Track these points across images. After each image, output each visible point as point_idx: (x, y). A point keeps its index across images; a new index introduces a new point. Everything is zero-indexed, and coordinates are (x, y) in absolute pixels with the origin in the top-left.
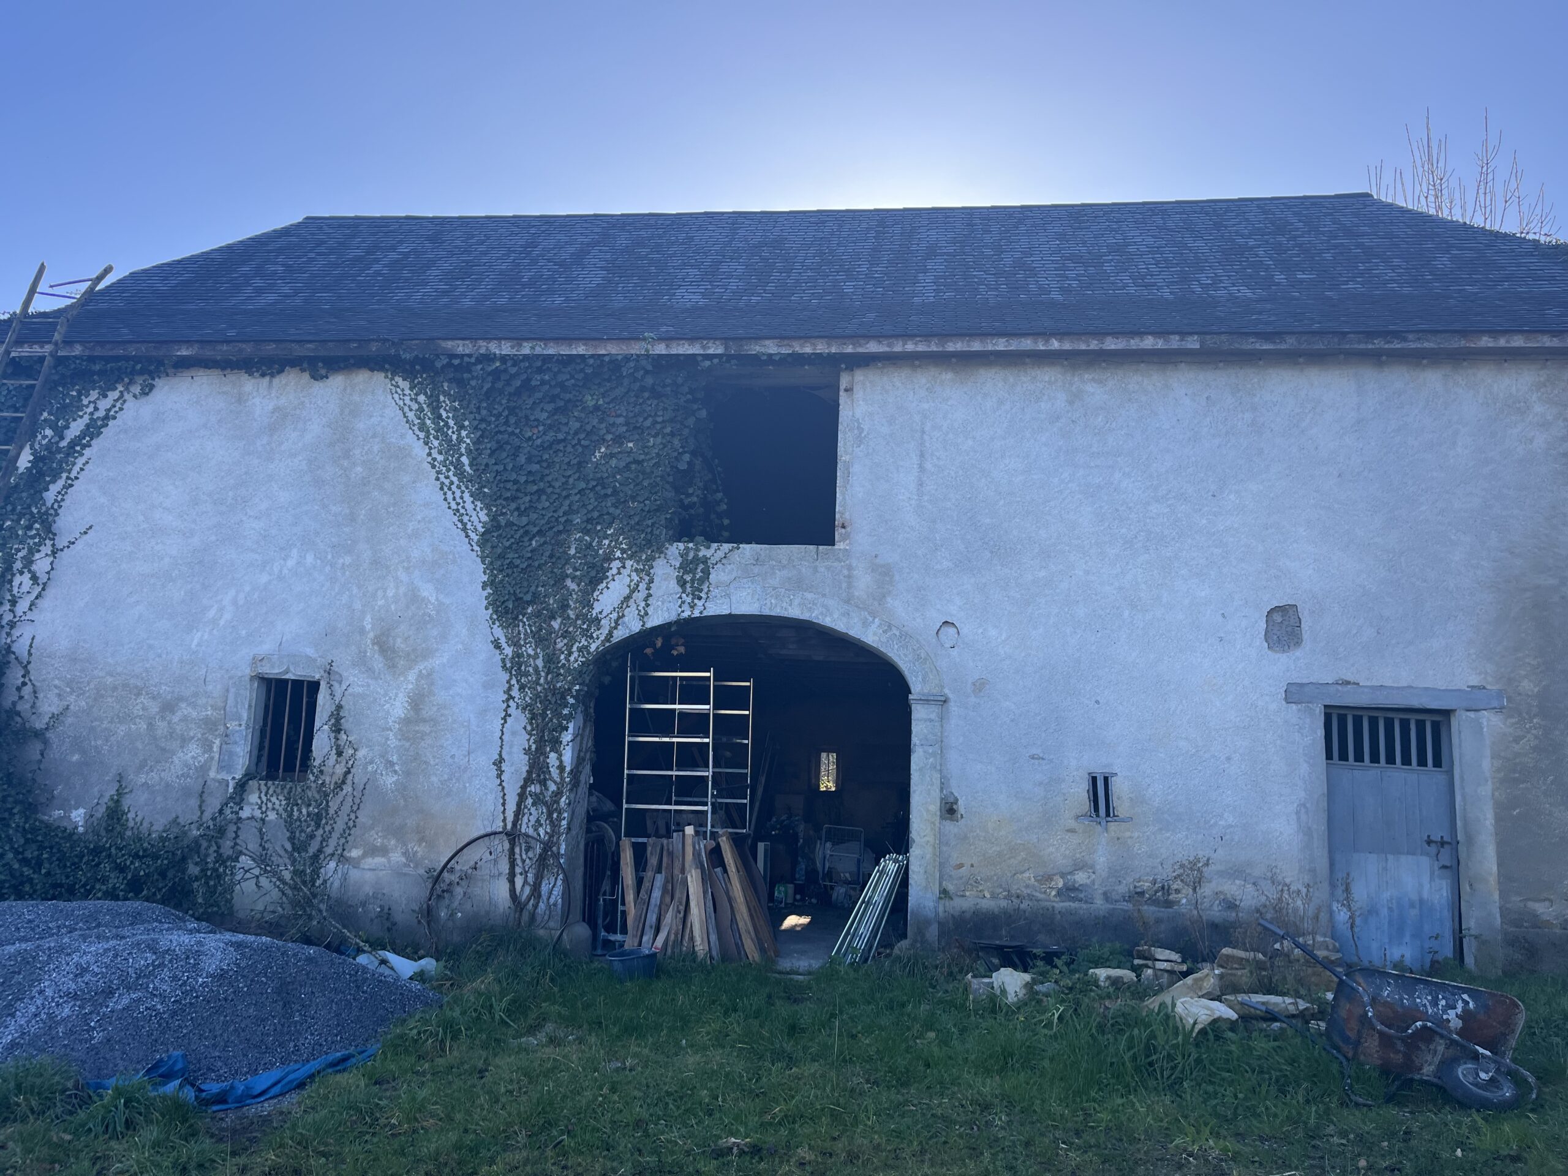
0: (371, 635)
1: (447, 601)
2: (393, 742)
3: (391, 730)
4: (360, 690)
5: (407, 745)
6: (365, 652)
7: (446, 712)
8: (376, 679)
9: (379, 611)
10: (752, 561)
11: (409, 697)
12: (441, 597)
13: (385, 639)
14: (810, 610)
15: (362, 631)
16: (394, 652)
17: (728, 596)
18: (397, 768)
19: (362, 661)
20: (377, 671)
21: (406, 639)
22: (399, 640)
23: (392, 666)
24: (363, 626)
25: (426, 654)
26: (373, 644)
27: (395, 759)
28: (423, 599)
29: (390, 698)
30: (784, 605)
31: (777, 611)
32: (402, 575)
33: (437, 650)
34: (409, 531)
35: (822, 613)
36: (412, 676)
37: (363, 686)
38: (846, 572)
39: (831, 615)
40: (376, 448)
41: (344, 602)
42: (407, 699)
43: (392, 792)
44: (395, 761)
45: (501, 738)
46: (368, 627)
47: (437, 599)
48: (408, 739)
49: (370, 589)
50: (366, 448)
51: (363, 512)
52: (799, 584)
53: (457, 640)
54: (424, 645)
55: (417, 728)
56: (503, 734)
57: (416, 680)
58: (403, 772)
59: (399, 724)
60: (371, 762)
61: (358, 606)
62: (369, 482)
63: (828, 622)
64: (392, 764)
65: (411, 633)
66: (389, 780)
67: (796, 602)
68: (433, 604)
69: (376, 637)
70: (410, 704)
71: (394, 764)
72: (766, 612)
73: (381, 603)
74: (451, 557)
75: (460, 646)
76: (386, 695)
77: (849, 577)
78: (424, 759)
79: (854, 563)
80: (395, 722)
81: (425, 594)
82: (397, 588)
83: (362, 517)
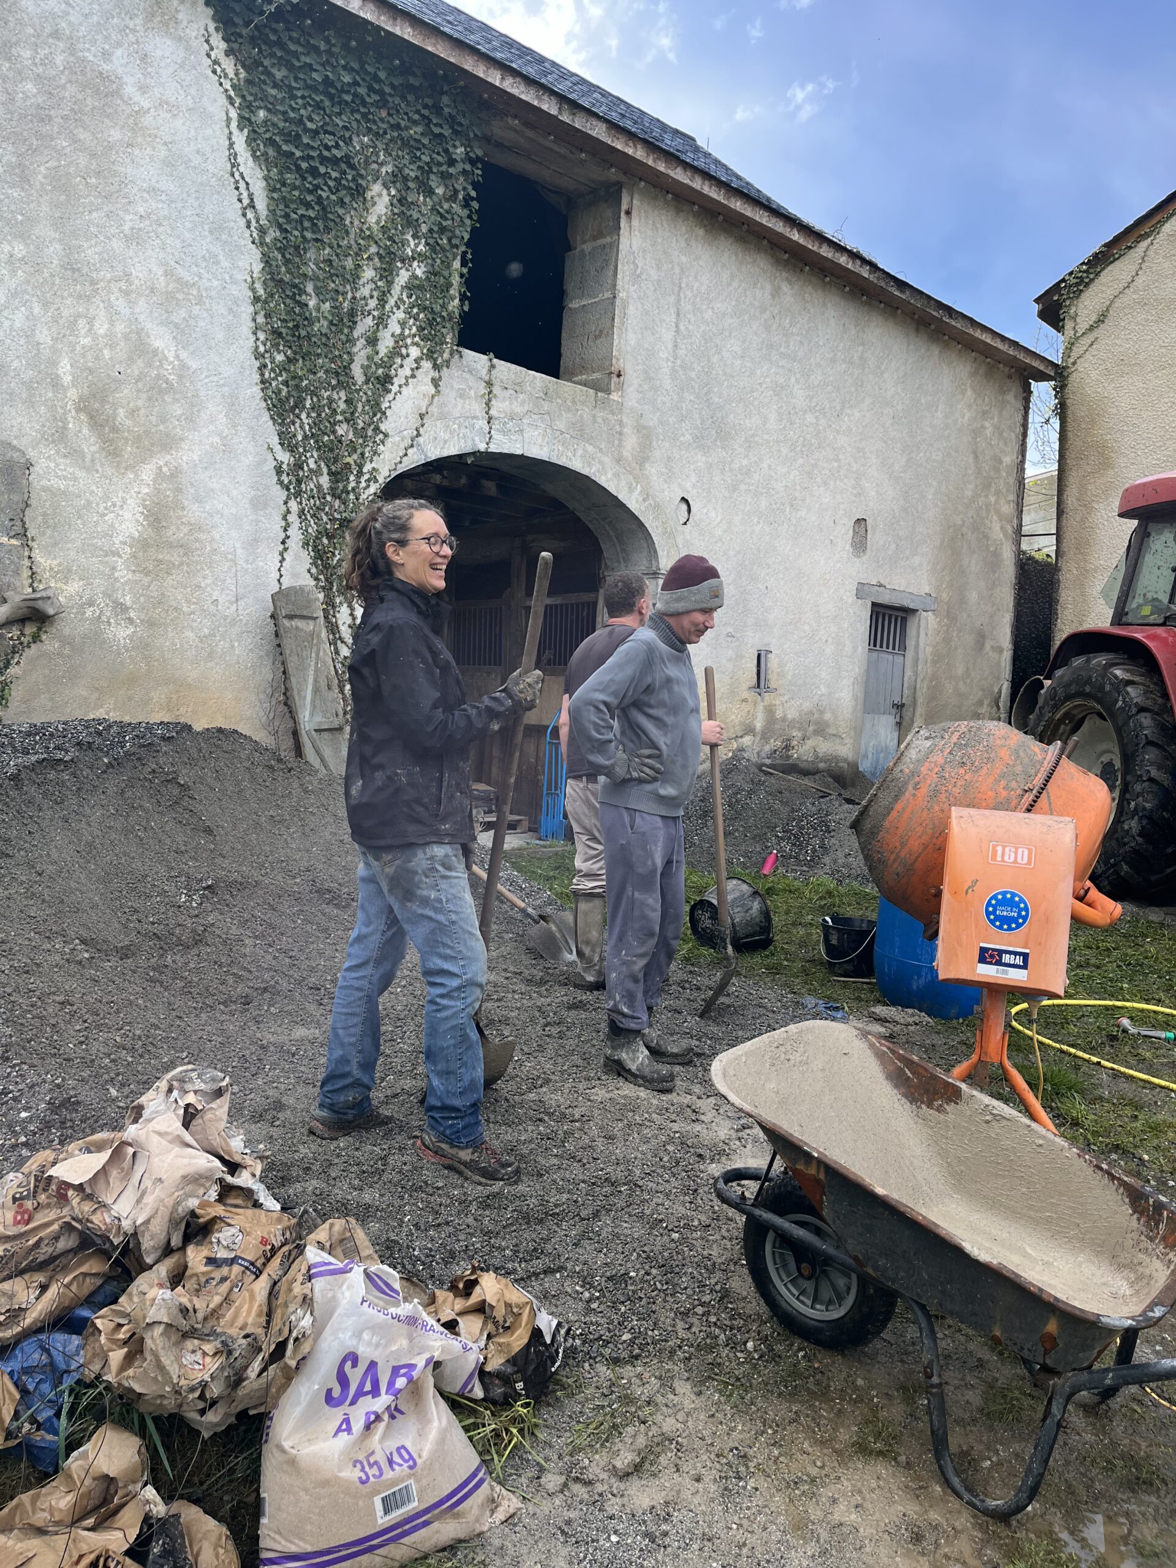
0: (72, 394)
1: (194, 364)
2: (123, 574)
3: (120, 556)
4: (62, 485)
5: (146, 580)
6: (65, 421)
7: (201, 536)
8: (88, 470)
9: (84, 356)
10: (541, 395)
11: (145, 507)
12: (183, 355)
13: (96, 406)
14: (590, 465)
15: (56, 383)
16: (115, 429)
17: (521, 431)
18: (132, 615)
19: (59, 436)
20: (88, 457)
21: (133, 413)
22: (121, 412)
23: (113, 453)
24: (58, 376)
25: (168, 443)
26: (78, 410)
27: (128, 600)
28: (155, 352)
29: (114, 505)
30: (569, 454)
31: (562, 461)
32: (120, 304)
33: (182, 439)
34: (126, 227)
35: (598, 471)
36: (147, 473)
37: (65, 478)
38: (618, 428)
39: (606, 474)
40: (59, 60)
41: (17, 325)
42: (141, 509)
43: (127, 651)
44: (128, 604)
45: (279, 581)
46: (67, 379)
47: (177, 357)
48: (147, 573)
49: (66, 313)
50: (42, 53)
51: (42, 169)
52: (581, 433)
53: (212, 428)
54: (161, 427)
55: (160, 557)
56: (281, 576)
57: (155, 481)
58: (142, 621)
59: (131, 547)
60: (91, 603)
61: (44, 336)
62: (50, 118)
63: (602, 481)
64: (122, 608)
65: (140, 403)
66: (121, 633)
67: (580, 452)
68: (171, 363)
69: (81, 398)
70: (146, 517)
71: (127, 608)
72: (554, 460)
73: (86, 341)
74: (195, 292)
75: (216, 440)
76: (106, 497)
77: (620, 433)
78: (174, 604)
79: (625, 420)
80: (125, 543)
81: (157, 344)
82: (112, 323)
83: (40, 177)
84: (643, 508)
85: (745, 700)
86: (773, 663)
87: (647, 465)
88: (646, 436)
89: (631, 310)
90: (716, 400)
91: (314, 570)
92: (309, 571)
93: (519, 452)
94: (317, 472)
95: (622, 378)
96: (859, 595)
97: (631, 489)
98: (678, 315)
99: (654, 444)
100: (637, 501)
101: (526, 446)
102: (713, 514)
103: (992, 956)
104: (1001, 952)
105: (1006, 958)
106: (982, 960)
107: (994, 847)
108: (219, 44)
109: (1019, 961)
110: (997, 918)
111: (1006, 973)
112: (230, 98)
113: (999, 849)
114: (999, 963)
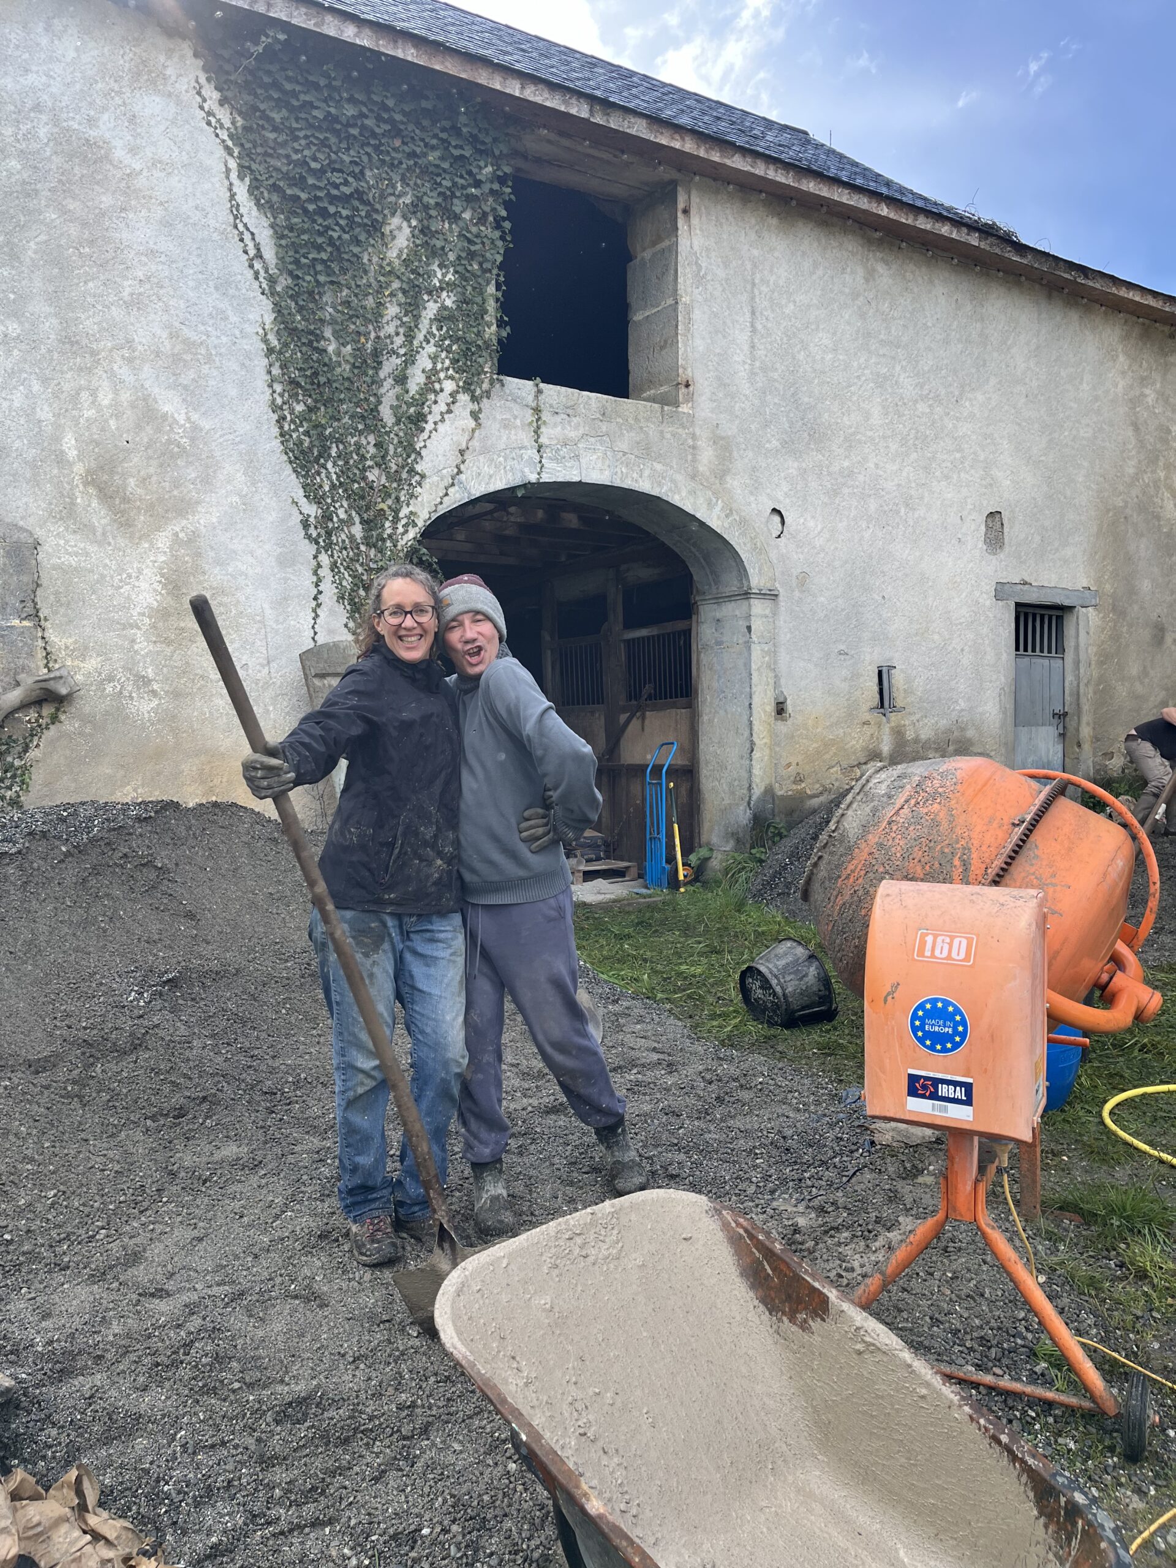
0: (79, 468)
1: (206, 424)
2: (143, 646)
3: (139, 628)
4: (73, 561)
5: (168, 650)
6: (73, 498)
7: (225, 599)
8: (100, 544)
9: (88, 428)
10: (598, 416)
11: (162, 575)
12: (195, 417)
13: (105, 477)
14: (660, 484)
15: (61, 460)
16: (125, 500)
17: (577, 457)
18: (155, 686)
19: (67, 512)
20: (100, 530)
21: (144, 481)
22: (132, 482)
23: (124, 522)
24: (62, 452)
25: (183, 508)
26: (86, 484)
27: (150, 673)
28: (165, 417)
29: (130, 576)
30: (635, 475)
31: (628, 484)
32: (124, 372)
33: (198, 503)
34: (125, 294)
35: (670, 490)
36: (163, 540)
37: (76, 554)
38: (690, 442)
39: (679, 493)
40: (43, 132)
41: (16, 404)
42: (158, 578)
43: (152, 724)
44: (151, 675)
45: (313, 639)
46: (72, 454)
47: (188, 419)
48: (168, 642)
49: (66, 387)
50: (24, 128)
51: (32, 244)
52: (646, 451)
53: (229, 488)
54: (175, 493)
55: (182, 625)
56: (315, 633)
57: (171, 548)
58: (166, 692)
59: (150, 617)
60: (111, 679)
61: (45, 413)
62: (36, 191)
63: (676, 500)
64: (146, 681)
65: (152, 470)
66: (144, 707)
67: (647, 473)
68: (182, 426)
69: (89, 472)
70: (165, 586)
71: (150, 681)
72: (618, 483)
73: (90, 413)
74: (203, 351)
75: (235, 499)
76: (121, 570)
77: (694, 447)
78: (199, 671)
79: (698, 431)
80: (143, 614)
81: (166, 408)
82: (116, 392)
83: (30, 253)
84: (726, 525)
85: (866, 723)
86: (898, 679)
87: (728, 478)
88: (724, 447)
89: (697, 315)
90: (806, 400)
91: (351, 624)
92: (346, 626)
93: (576, 479)
94: (349, 522)
95: (691, 388)
96: (997, 597)
97: (710, 506)
98: (753, 313)
99: (735, 454)
100: (719, 518)
101: (584, 472)
102: (811, 524)
103: (924, 1087)
104: (936, 1082)
105: (944, 1090)
106: (913, 1092)
107: (924, 936)
108: (212, 95)
109: (960, 1094)
110: (928, 1035)
111: (946, 1110)
112: (227, 148)
113: (929, 939)
114: (934, 1096)
